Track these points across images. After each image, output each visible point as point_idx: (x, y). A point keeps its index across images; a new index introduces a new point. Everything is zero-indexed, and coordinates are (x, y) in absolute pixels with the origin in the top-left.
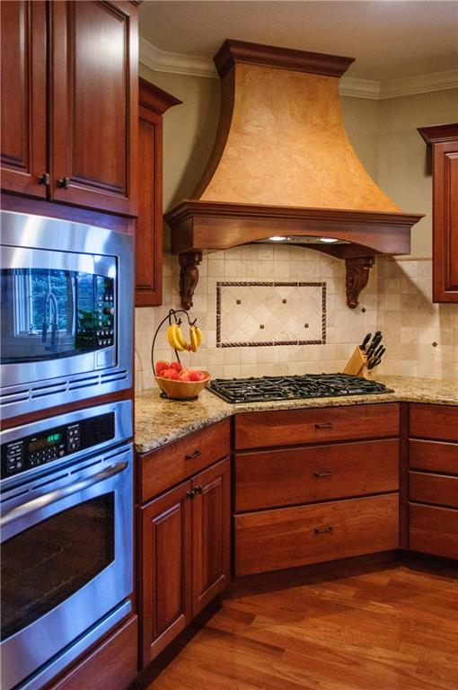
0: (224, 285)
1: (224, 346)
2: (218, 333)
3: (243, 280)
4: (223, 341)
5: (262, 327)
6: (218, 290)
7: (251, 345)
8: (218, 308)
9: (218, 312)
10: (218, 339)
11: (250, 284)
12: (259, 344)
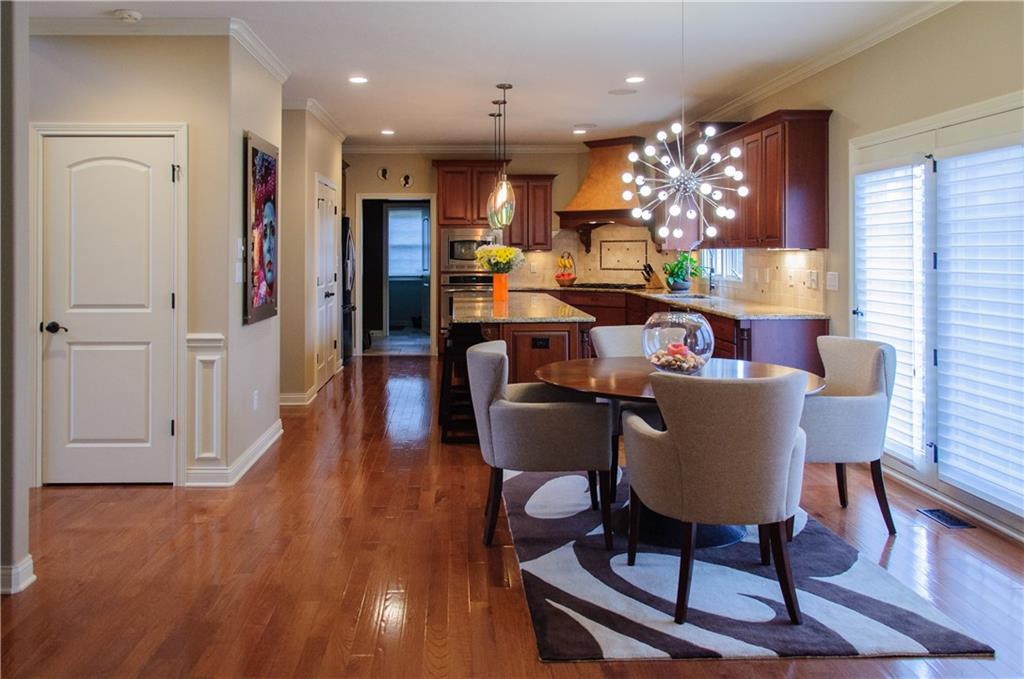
0: (603, 241)
1: (604, 269)
3: (610, 240)
5: (618, 261)
7: (614, 269)
8: (601, 252)
10: (601, 266)
11: (613, 241)
12: (617, 269)
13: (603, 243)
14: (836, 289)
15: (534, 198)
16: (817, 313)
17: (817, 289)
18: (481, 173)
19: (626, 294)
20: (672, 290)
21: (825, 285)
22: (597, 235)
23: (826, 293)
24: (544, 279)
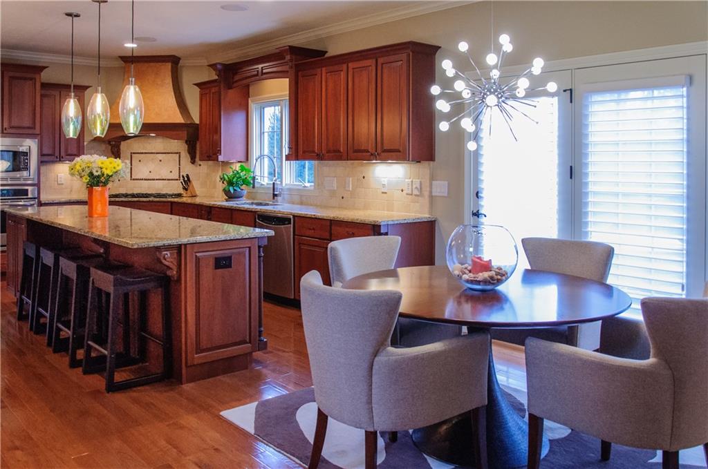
0: (134, 153)
1: (134, 180)
2: (131, 174)
3: (142, 152)
4: (133, 177)
5: (150, 172)
6: (131, 155)
7: (146, 180)
8: (131, 163)
9: (131, 165)
10: (131, 177)
11: (146, 153)
12: (149, 180)
13: (133, 155)
14: (446, 195)
16: (419, 215)
17: (421, 195)
19: (172, 203)
20: (229, 198)
21: (431, 192)
22: (127, 147)
23: (432, 198)
24: (71, 191)
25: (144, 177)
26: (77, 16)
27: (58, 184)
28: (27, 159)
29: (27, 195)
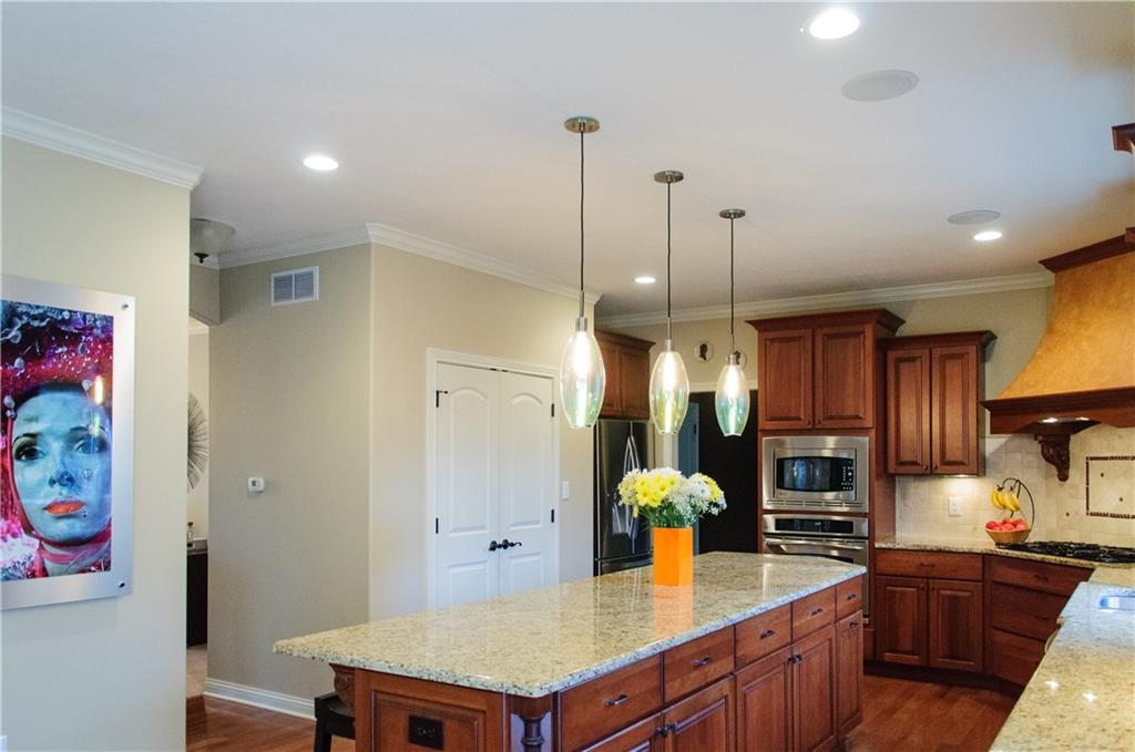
0: (1092, 459)
1: (1092, 514)
2: (1088, 503)
3: (1105, 455)
4: (1091, 510)
5: (1121, 500)
6: (1087, 463)
7: (1113, 516)
8: (1087, 479)
9: (1088, 484)
10: (1088, 509)
11: (1112, 458)
12: (1118, 516)
13: (1091, 462)
15: (943, 377)
18: (830, 336)
22: (1084, 445)
24: (975, 529)
25: (1110, 511)
26: (740, 214)
27: (950, 516)
28: (852, 471)
29: (852, 532)
